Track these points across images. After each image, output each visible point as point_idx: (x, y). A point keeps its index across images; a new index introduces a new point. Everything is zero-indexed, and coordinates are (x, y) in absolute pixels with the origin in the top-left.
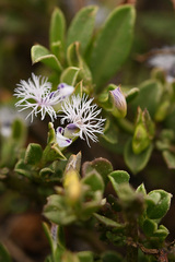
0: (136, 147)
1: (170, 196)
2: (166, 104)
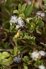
0: (31, 29)
1: (35, 38)
2: (38, 21)
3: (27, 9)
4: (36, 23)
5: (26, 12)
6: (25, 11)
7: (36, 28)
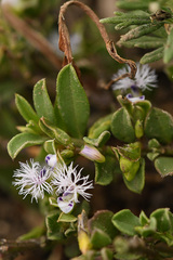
0: (128, 177)
1: (167, 210)
2: (139, 123)
3: (58, 99)
4: (139, 134)
5: (63, 115)
6: (56, 111)
7: (149, 155)
